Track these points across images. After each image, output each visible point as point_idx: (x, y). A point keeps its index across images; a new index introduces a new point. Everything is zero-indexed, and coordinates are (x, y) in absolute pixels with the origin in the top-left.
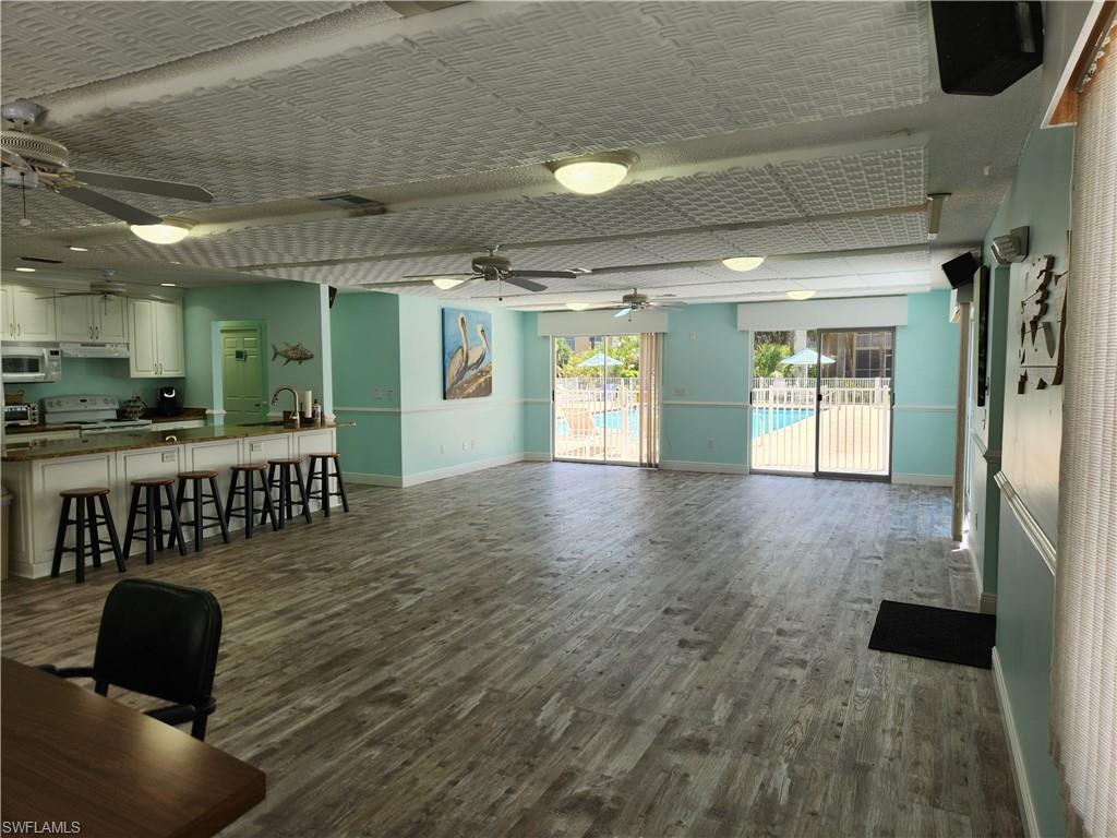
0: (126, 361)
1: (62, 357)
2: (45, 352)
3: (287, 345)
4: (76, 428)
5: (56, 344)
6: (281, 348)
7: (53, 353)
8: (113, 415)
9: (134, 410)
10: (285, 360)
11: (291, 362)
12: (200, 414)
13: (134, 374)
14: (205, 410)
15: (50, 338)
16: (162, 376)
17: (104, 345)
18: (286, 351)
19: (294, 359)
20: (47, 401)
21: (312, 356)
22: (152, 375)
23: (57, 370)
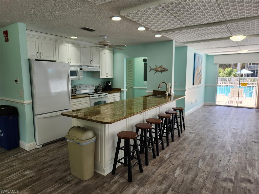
0: (98, 73)
1: (83, 71)
2: (78, 69)
3: (156, 66)
4: (89, 96)
5: (81, 66)
6: (153, 67)
7: (81, 69)
8: (94, 91)
9: (100, 89)
10: (155, 72)
11: (157, 72)
12: (119, 90)
13: (101, 77)
14: (121, 89)
15: (79, 64)
16: (108, 77)
17: (93, 67)
18: (156, 68)
19: (159, 71)
20: (77, 86)
21: (167, 70)
22: (105, 77)
23: (82, 76)
